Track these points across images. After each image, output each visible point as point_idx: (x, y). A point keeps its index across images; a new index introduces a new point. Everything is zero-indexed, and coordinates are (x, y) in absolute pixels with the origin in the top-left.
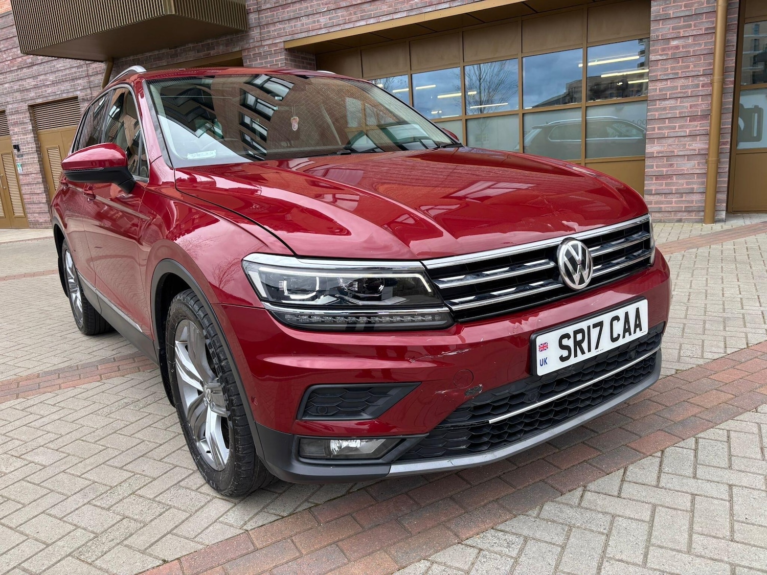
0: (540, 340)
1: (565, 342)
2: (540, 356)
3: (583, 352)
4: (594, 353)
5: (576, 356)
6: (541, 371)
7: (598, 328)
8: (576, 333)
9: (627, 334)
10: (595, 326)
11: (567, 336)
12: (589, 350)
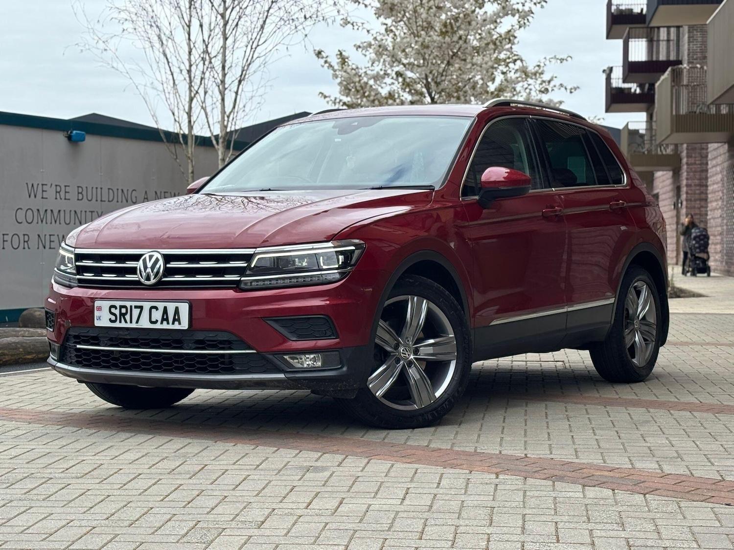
0: (97, 303)
1: (113, 310)
2: (97, 313)
3: (126, 322)
4: (134, 325)
5: (120, 322)
6: (97, 323)
7: (139, 310)
8: (121, 307)
9: (165, 322)
10: (136, 307)
11: (115, 307)
12: (131, 322)
